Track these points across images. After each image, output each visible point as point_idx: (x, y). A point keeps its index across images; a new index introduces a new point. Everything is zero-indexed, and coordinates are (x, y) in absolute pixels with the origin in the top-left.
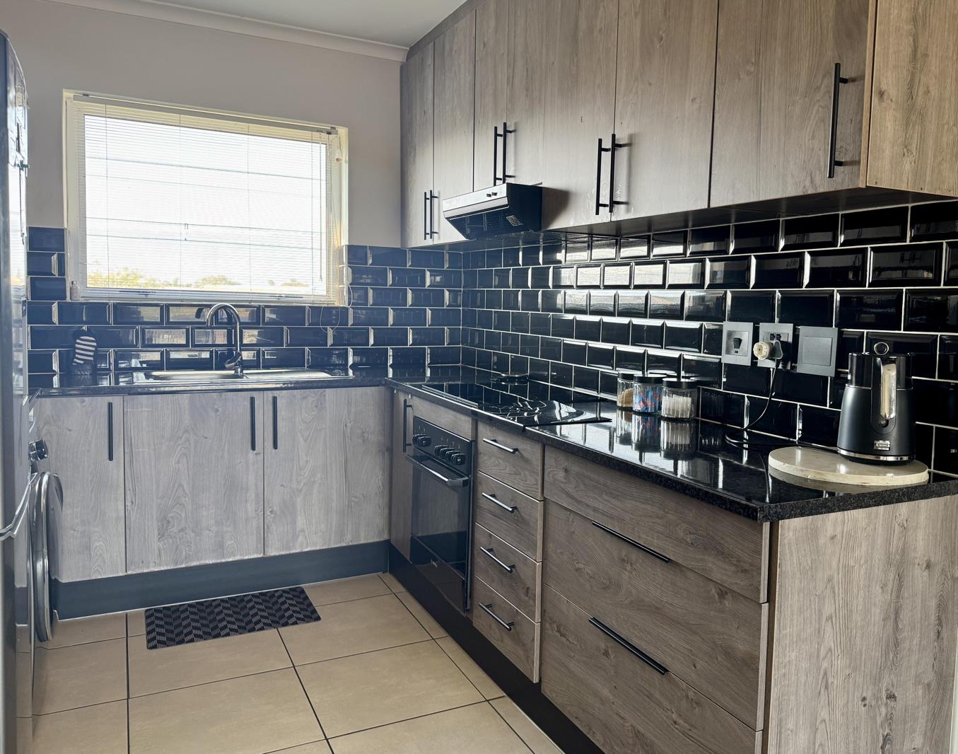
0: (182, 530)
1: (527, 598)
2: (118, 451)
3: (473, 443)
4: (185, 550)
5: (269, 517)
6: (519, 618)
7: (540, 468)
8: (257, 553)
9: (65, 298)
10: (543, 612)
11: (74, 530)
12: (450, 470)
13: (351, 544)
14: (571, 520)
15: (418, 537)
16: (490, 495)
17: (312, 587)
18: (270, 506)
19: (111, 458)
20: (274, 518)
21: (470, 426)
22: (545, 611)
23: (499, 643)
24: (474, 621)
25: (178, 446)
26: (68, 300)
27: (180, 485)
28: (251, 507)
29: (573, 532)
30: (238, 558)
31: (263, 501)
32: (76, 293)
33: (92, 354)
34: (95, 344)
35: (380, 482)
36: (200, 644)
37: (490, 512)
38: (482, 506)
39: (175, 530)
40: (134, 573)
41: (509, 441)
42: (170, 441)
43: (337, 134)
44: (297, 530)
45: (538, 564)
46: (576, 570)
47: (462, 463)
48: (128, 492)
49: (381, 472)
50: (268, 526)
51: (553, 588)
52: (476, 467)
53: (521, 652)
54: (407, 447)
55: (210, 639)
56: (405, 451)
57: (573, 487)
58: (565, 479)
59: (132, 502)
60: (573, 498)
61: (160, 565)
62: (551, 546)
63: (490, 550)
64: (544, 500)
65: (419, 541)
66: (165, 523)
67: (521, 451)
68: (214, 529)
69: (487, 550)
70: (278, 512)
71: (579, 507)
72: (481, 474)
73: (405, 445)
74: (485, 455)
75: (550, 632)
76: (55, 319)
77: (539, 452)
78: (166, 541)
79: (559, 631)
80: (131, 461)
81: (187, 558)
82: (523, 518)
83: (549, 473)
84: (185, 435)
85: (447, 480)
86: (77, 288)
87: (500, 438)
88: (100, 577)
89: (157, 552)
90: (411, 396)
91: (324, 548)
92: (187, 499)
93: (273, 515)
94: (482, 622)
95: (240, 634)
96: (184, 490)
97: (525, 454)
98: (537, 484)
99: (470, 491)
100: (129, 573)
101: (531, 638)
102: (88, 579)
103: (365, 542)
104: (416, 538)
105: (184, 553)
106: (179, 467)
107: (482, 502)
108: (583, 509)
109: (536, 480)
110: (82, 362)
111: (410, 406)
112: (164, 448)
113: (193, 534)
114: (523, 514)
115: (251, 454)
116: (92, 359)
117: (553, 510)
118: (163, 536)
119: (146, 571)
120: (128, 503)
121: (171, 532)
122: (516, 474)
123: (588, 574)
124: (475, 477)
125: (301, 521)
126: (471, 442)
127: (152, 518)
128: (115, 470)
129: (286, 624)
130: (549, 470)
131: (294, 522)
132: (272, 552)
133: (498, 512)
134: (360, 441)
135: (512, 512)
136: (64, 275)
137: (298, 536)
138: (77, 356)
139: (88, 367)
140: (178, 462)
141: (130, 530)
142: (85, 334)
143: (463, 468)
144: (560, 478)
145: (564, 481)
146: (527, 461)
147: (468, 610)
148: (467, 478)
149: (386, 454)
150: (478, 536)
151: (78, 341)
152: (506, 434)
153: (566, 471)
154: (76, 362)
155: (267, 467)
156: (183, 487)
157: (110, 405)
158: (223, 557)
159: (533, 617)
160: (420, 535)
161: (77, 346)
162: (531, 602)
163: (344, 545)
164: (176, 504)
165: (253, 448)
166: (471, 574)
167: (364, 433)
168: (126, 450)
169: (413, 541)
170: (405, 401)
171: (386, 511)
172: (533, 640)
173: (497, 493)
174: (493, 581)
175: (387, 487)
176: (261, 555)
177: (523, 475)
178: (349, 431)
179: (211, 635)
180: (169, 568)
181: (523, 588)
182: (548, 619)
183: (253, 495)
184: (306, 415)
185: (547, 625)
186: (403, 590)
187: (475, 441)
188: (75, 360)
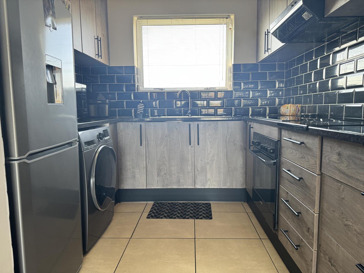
0: (165, 174)
1: (308, 234)
2: (144, 142)
3: (279, 142)
4: (166, 182)
5: (197, 172)
6: (303, 244)
7: (318, 154)
8: (192, 186)
9: (135, 91)
10: (319, 246)
11: (130, 170)
12: (268, 156)
13: (229, 188)
14: (341, 189)
15: (255, 189)
16: (287, 170)
17: (213, 203)
18: (197, 168)
19: (141, 145)
20: (198, 173)
21: (277, 132)
22: (320, 245)
23: (292, 253)
24: (279, 236)
25: (164, 142)
26: (136, 91)
27: (164, 157)
28: (190, 168)
29: (343, 199)
30: (185, 187)
31: (194, 166)
32: (139, 89)
33: (143, 110)
34: (144, 106)
35: (242, 163)
36: (165, 220)
37: (287, 180)
38: (283, 176)
39: (163, 173)
40: (149, 188)
41: (298, 138)
42: (161, 140)
43: (230, 18)
44: (207, 179)
45: (316, 215)
46: (345, 225)
47: (273, 153)
48: (147, 158)
49: (242, 158)
50: (196, 176)
51: (326, 233)
52: (280, 155)
53: (304, 265)
54: (251, 147)
55: (168, 218)
56: (250, 148)
57: (345, 166)
58: (338, 160)
59: (148, 162)
60: (344, 173)
61: (158, 186)
62: (325, 205)
63: (287, 201)
64: (321, 175)
65: (255, 191)
66: (159, 171)
67: (306, 144)
68: (176, 175)
69: (285, 201)
70: (200, 171)
71: (350, 180)
72: (283, 159)
73: (250, 146)
74: (285, 148)
75: (323, 259)
76: (132, 98)
77: (318, 142)
78: (160, 177)
79: (330, 261)
80: (148, 147)
81: (167, 185)
82: (306, 185)
83: (326, 156)
84: (166, 138)
85: (265, 161)
86: (139, 88)
87: (293, 138)
88: (138, 188)
89: (157, 182)
90: (253, 123)
91: (218, 188)
92: (167, 162)
93: (198, 172)
94: (282, 238)
95: (180, 219)
96: (166, 159)
97: (308, 145)
98: (316, 164)
99: (277, 167)
100: (148, 188)
101: (311, 259)
102: (135, 188)
103: (235, 188)
104: (255, 190)
105: (166, 183)
106: (164, 150)
107: (284, 175)
108: (353, 182)
109: (316, 161)
110: (139, 113)
111: (253, 128)
112: (159, 142)
113: (169, 176)
114: (306, 182)
115: (190, 147)
116: (143, 112)
117: (328, 181)
118: (159, 175)
119: (153, 188)
120: (147, 162)
121: (161, 174)
122: (302, 158)
123: (355, 230)
124: (280, 160)
125: (209, 176)
126: (278, 141)
127: (155, 168)
128: (143, 149)
129: (198, 218)
130: (325, 154)
131: (206, 176)
132: (198, 187)
133: (292, 180)
134: (233, 144)
135: (299, 180)
136: (135, 82)
137: (208, 181)
138: (138, 110)
139: (141, 114)
140: (164, 148)
141: (148, 172)
142: (141, 103)
143: (273, 155)
144: (335, 160)
145: (337, 161)
146: (309, 149)
147: (276, 230)
148: (275, 161)
149: (244, 150)
150: (281, 192)
151: (138, 105)
152: (296, 134)
153: (339, 154)
154: (138, 113)
155: (196, 153)
156: (165, 158)
157: (141, 125)
158: (180, 186)
159: (312, 246)
160: (256, 188)
161: (138, 107)
162: (311, 237)
163: (227, 188)
164: (163, 164)
165: (190, 144)
166: (278, 212)
167: (234, 141)
168: (146, 143)
169: (253, 190)
170: (250, 125)
171: (245, 175)
172: (312, 260)
173: (292, 169)
174: (289, 218)
175: (245, 165)
176: (194, 187)
177: (306, 158)
178: (228, 139)
179: (169, 217)
180: (161, 188)
181: (306, 227)
182: (322, 251)
183: (191, 163)
184: (210, 132)
185: (322, 255)
186: (251, 211)
187: (280, 141)
188: (138, 112)
